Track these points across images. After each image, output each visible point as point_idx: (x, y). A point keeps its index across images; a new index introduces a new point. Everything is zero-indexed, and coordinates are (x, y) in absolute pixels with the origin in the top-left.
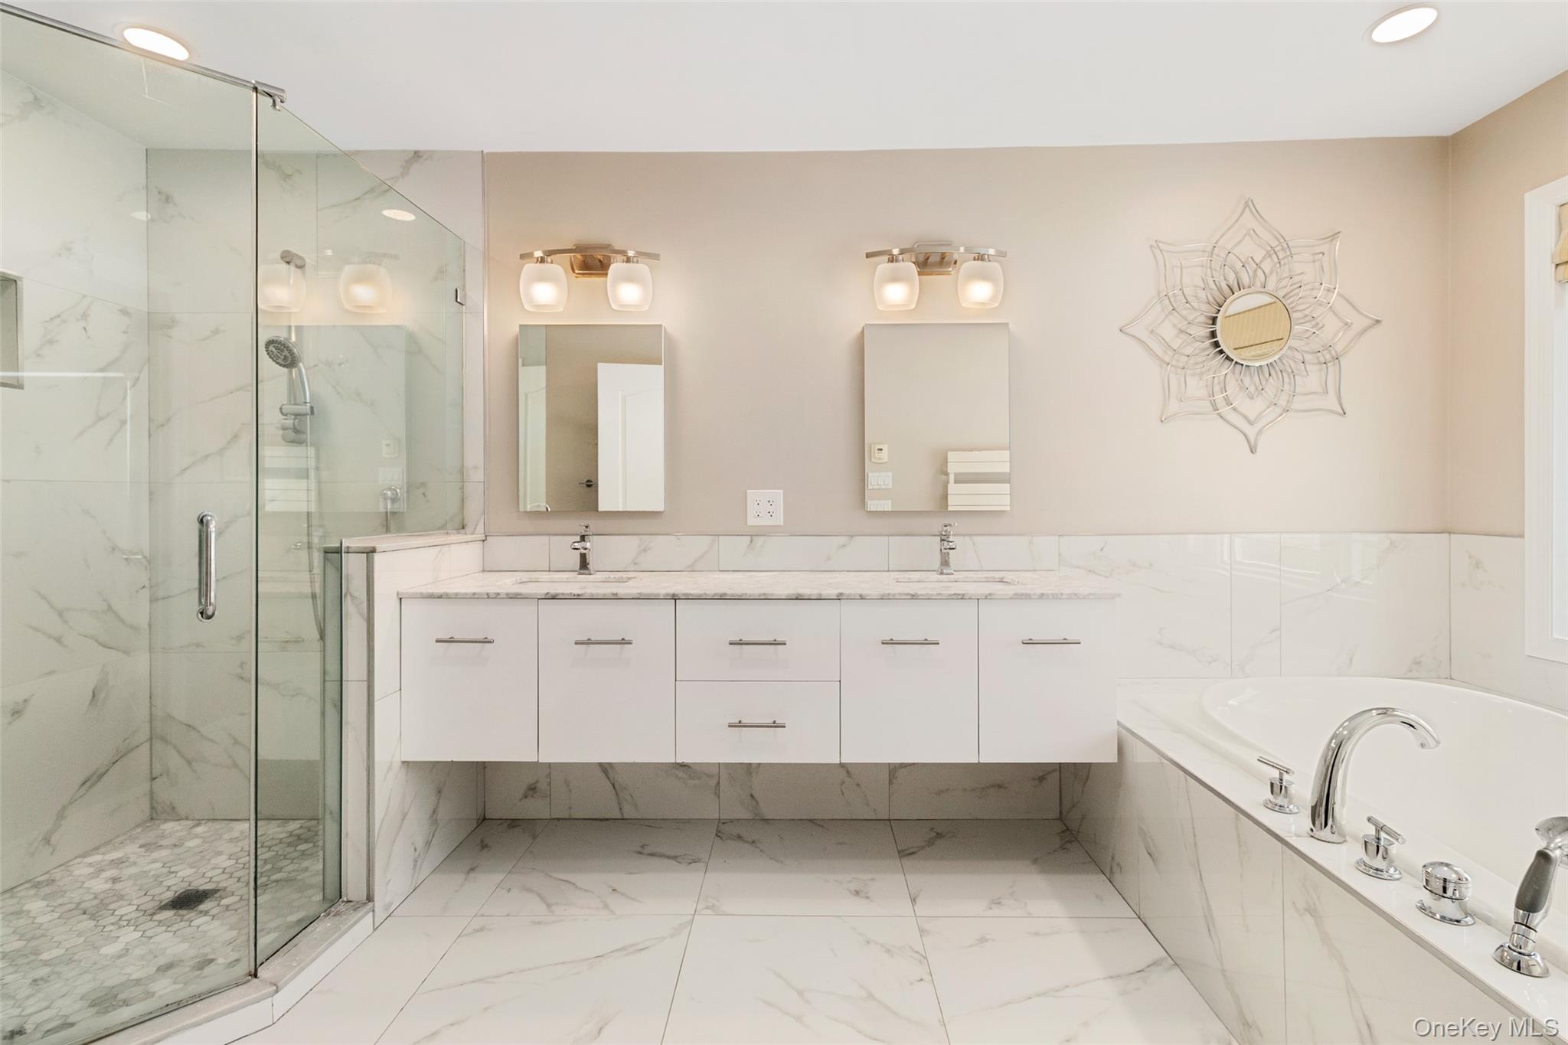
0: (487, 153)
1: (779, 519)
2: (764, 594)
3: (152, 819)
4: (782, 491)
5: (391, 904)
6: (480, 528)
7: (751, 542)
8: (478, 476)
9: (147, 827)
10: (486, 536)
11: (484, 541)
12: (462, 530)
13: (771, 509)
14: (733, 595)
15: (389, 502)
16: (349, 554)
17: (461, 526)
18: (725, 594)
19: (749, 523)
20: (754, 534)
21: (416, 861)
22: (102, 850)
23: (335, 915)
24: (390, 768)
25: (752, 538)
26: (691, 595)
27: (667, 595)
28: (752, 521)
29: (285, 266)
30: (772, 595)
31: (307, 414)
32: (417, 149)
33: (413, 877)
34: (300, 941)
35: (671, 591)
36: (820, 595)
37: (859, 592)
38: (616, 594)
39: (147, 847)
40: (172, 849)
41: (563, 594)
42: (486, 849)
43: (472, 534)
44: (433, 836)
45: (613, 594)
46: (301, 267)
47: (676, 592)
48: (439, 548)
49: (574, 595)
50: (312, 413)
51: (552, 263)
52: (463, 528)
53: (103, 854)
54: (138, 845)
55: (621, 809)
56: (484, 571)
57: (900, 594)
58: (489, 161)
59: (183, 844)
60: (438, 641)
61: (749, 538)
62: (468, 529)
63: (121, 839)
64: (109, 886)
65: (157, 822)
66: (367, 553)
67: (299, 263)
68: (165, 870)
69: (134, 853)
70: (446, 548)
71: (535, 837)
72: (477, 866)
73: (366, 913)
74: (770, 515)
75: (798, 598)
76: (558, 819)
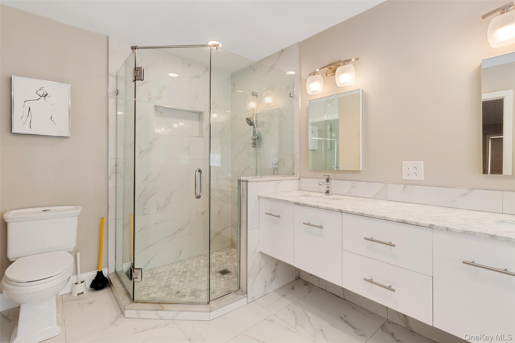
0: (301, 42)
1: (421, 177)
2: (384, 217)
3: (232, 246)
4: (423, 162)
5: (254, 297)
6: (298, 175)
7: (405, 187)
8: (297, 156)
9: (230, 248)
10: (300, 178)
11: (299, 179)
12: (293, 175)
13: (416, 171)
14: (367, 215)
15: (274, 165)
16: (243, 182)
17: (292, 174)
18: (364, 214)
19: (404, 178)
20: (407, 184)
21: (266, 286)
22: (220, 251)
23: (236, 294)
24: (254, 252)
25: (405, 186)
26: (348, 211)
27: (338, 210)
28: (405, 177)
29: (252, 96)
30: (388, 218)
31: (256, 139)
32: (282, 49)
33: (264, 291)
34: (225, 298)
35: (340, 208)
36: (418, 223)
37: (446, 226)
38: (318, 206)
39: (227, 254)
40: (230, 256)
41: (300, 203)
42: (293, 290)
43: (296, 177)
44: (274, 279)
45: (317, 206)
46: (257, 96)
47: (341, 209)
48: (276, 182)
49: (304, 204)
50: (258, 138)
51: (318, 74)
52: (293, 174)
53: (219, 253)
54: (226, 253)
55: (344, 295)
56: (299, 190)
57: (480, 233)
58: (301, 45)
59: (233, 255)
60: (266, 213)
61: (403, 186)
62: (295, 175)
63: (224, 250)
64: (215, 261)
65: (232, 248)
66: (246, 182)
67: (256, 94)
68: (226, 262)
69: (224, 255)
70: (279, 182)
71: (310, 292)
72: (286, 295)
73: (244, 297)
74: (415, 174)
75: (403, 222)
76: (322, 289)
